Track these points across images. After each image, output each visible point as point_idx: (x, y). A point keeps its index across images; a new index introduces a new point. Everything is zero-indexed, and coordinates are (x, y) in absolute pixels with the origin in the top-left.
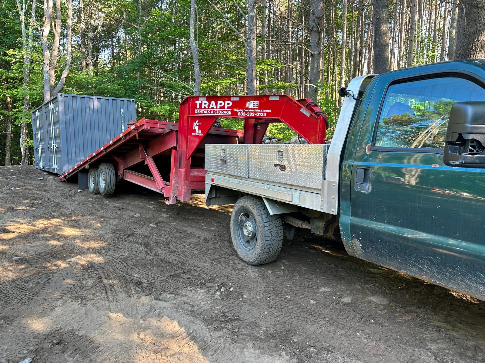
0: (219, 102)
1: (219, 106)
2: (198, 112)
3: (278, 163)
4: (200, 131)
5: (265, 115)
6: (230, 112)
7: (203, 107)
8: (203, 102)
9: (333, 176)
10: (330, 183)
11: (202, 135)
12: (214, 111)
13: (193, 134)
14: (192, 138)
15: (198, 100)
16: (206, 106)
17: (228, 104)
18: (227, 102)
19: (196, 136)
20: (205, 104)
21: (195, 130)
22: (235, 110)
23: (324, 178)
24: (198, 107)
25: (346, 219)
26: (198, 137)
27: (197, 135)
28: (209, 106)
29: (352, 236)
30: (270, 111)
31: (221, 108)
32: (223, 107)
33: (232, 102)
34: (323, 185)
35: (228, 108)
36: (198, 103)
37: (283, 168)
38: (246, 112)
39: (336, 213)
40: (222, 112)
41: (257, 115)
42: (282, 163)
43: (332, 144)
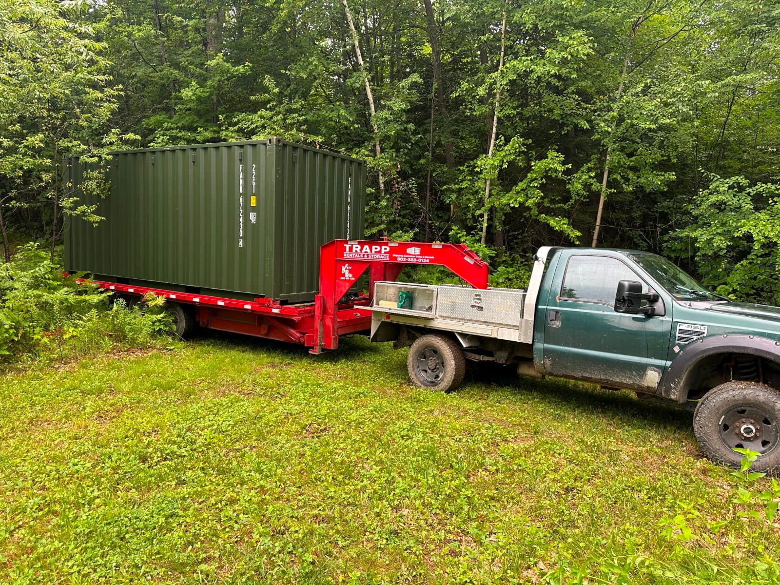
0: (374, 247)
1: (374, 250)
2: (347, 255)
3: (474, 304)
4: (351, 275)
5: (428, 261)
6: (388, 257)
7: (354, 250)
8: (354, 246)
9: (530, 316)
10: (527, 321)
11: (353, 279)
12: (368, 255)
13: (342, 278)
14: (341, 283)
15: (347, 244)
16: (358, 250)
17: (385, 249)
18: (383, 247)
19: (346, 281)
20: (357, 247)
21: (344, 274)
22: (394, 255)
23: (522, 316)
24: (347, 250)
25: (539, 346)
26: (349, 281)
27: (348, 279)
28: (361, 250)
29: (544, 356)
30: (433, 258)
31: (376, 252)
32: (380, 252)
33: (390, 247)
34: (521, 323)
35: (385, 253)
36: (347, 246)
37: (481, 308)
38: (407, 258)
39: (531, 342)
40: (378, 256)
41: (420, 260)
42: (479, 305)
43: (528, 294)
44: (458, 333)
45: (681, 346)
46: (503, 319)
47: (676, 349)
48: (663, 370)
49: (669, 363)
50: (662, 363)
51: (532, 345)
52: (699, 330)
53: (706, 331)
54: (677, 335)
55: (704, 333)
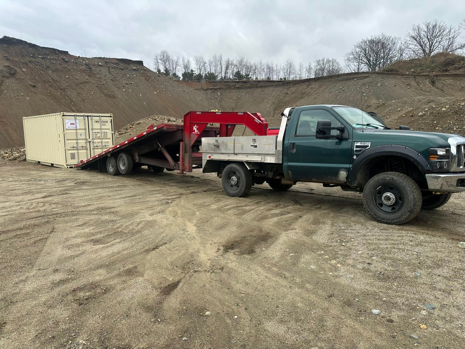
3: (253, 144)
4: (198, 131)
9: (280, 148)
10: (279, 151)
11: (199, 133)
13: (193, 133)
14: (193, 135)
23: (276, 149)
25: (286, 164)
27: (196, 133)
29: (288, 169)
34: (276, 152)
37: (256, 146)
42: (255, 145)
43: (279, 136)
44: (245, 162)
45: (357, 155)
46: (267, 151)
47: (355, 157)
48: (348, 170)
49: (351, 166)
50: (347, 166)
51: (282, 164)
52: (366, 145)
53: (369, 145)
54: (355, 149)
55: (368, 146)
